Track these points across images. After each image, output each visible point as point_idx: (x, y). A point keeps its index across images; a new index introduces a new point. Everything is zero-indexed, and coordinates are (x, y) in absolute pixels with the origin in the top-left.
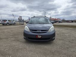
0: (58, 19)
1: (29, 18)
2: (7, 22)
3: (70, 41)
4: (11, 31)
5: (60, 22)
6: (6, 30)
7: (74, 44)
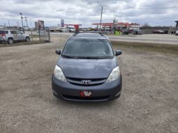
0: (132, 24)
1: (62, 21)
2: (9, 35)
3: (151, 97)
4: (22, 63)
5: (137, 33)
6: (9, 61)
7: (159, 105)
